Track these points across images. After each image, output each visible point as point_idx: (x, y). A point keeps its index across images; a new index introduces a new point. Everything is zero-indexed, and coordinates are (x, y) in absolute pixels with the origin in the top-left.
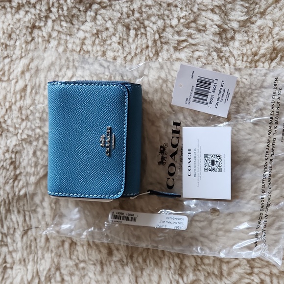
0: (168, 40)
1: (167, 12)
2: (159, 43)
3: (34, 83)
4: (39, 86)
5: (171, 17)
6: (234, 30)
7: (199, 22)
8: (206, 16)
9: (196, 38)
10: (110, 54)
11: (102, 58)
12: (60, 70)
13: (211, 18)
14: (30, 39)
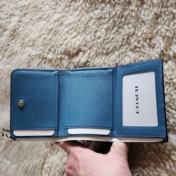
1: (139, 26)
2: (125, 41)
3: (57, 29)
4: (58, 32)
5: (140, 30)
7: (152, 41)
8: (158, 39)
10: (98, 34)
11: (94, 34)
12: (71, 29)
13: (160, 42)
14: (68, 5)
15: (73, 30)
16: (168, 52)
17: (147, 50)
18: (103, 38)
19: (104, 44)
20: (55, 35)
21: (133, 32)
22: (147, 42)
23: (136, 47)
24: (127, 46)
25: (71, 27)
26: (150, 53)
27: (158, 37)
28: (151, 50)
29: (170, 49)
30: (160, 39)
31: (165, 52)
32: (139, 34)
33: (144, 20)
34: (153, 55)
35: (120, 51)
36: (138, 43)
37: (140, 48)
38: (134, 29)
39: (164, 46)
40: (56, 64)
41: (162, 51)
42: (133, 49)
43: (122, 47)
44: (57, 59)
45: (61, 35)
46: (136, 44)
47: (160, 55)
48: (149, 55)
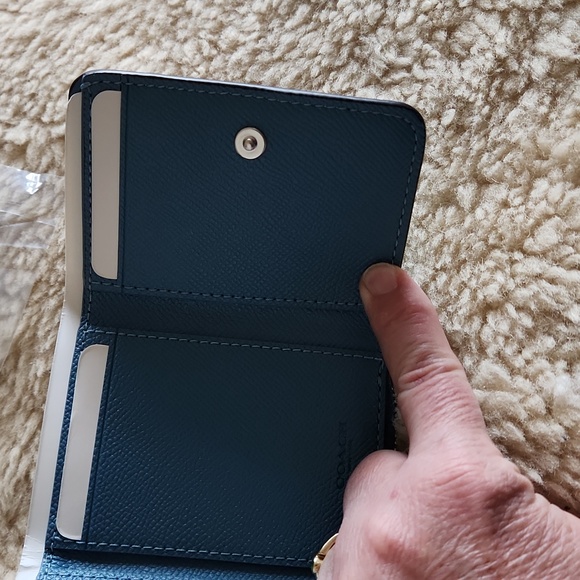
15: (123, 32)
16: (525, 64)
18: (251, 46)
19: (255, 67)
20: (43, 56)
21: (378, 15)
22: (436, 41)
23: (391, 68)
24: (353, 67)
25: (113, 22)
26: (447, 75)
27: (480, 17)
28: (454, 65)
29: (534, 53)
30: (492, 23)
31: (514, 65)
32: (403, 18)
34: (463, 79)
36: (401, 53)
37: (409, 68)
38: (379, 7)
39: (509, 42)
40: (45, 161)
41: (501, 62)
42: (378, 75)
43: (332, 74)
44: (51, 141)
45: (69, 52)
46: (391, 56)
47: (492, 76)
48: (442, 85)
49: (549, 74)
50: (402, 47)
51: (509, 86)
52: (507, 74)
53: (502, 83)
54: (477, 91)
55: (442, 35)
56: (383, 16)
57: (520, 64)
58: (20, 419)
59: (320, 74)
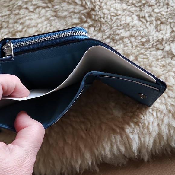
0: (143, 10)
1: (161, 4)
2: (140, 4)
5: (159, 7)
6: (164, 48)
7: (162, 25)
8: (168, 29)
9: (151, 26)
13: (167, 32)
16: (166, 45)
17: (152, 28)
21: (153, 4)
22: (157, 22)
23: (144, 17)
24: (138, 9)
26: (152, 31)
27: (169, 27)
28: (155, 31)
29: (169, 44)
30: (169, 30)
31: (164, 43)
32: (157, 10)
33: (170, 4)
34: (153, 35)
35: (129, 7)
36: (149, 17)
37: (147, 21)
38: (155, 3)
39: (168, 38)
41: (163, 40)
42: (141, 16)
43: (133, 6)
46: (147, 15)
47: (158, 41)
48: (149, 32)
49: (167, 52)
50: (150, 16)
51: (159, 46)
52: (161, 43)
53: (158, 44)
54: (153, 41)
55: (159, 22)
56: (154, 5)
57: (165, 44)
58: (6, 9)
59: (131, 3)
